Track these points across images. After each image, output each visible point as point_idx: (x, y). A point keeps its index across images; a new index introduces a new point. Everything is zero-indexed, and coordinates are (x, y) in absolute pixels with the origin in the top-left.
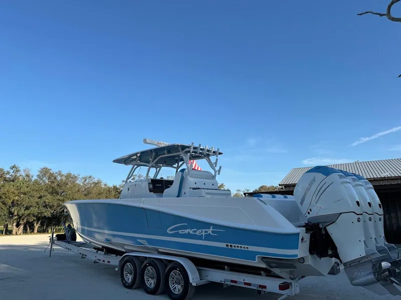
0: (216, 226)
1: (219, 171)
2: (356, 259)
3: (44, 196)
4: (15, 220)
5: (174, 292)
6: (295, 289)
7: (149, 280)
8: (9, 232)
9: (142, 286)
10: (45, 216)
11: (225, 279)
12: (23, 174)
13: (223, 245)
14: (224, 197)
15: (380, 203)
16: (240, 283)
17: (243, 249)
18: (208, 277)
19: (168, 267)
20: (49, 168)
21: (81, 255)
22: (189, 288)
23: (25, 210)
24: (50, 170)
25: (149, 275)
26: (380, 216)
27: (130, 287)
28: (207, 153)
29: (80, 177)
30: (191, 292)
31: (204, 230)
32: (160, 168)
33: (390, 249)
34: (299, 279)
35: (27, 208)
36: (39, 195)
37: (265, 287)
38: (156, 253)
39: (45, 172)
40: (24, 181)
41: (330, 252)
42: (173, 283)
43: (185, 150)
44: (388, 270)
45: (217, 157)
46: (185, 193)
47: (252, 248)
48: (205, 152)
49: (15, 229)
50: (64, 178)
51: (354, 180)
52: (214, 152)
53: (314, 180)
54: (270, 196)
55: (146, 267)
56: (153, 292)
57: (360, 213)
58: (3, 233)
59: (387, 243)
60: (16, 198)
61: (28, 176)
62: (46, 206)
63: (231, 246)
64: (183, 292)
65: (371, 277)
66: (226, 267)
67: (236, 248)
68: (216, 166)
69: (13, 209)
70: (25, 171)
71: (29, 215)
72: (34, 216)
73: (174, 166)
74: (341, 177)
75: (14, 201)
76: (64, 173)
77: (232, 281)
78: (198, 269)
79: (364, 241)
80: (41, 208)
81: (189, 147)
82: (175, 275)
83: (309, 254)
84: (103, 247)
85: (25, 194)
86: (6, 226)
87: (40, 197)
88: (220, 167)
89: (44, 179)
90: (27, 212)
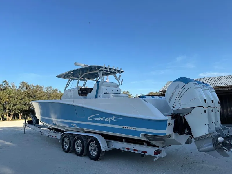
0: (116, 116)
1: (122, 82)
2: (202, 136)
3: (24, 98)
4: (7, 112)
5: (92, 155)
6: (164, 154)
7: (78, 148)
8: (4, 119)
9: (74, 151)
10: (25, 110)
11: (122, 147)
12: (11, 86)
13: (121, 127)
14: (122, 98)
15: (219, 101)
16: (131, 149)
17: (132, 129)
18: (113, 146)
19: (89, 140)
20: (26, 82)
21: (40, 133)
22: (101, 153)
23: (13, 107)
24: (27, 83)
25: (78, 145)
26: (218, 109)
27: (67, 151)
28: (114, 71)
29: (45, 87)
30: (102, 155)
31: (109, 118)
32: (87, 80)
33: (224, 129)
34: (168, 146)
35: (14, 105)
36: (20, 98)
37: (146, 152)
38: (83, 131)
39: (23, 84)
40: (11, 90)
41: (187, 131)
42: (92, 150)
43: (100, 70)
44: (222, 142)
45: (120, 73)
46: (100, 96)
47: (138, 129)
48: (113, 71)
49: (8, 117)
50: (35, 88)
51: (204, 86)
52: (118, 71)
53: (178, 86)
54: (151, 97)
55: (76, 140)
56: (80, 155)
57: (206, 107)
58: (1, 120)
59: (221, 125)
60: (7, 100)
61: (13, 87)
62: (25, 104)
63: (125, 127)
64: (97, 155)
65: (212, 146)
66: (123, 140)
67: (129, 129)
68: (119, 80)
69: (6, 106)
70: (12, 84)
71: (15, 109)
72: (18, 110)
73: (95, 79)
74: (195, 84)
75: (6, 101)
76: (35, 85)
77: (127, 149)
78: (106, 141)
79: (208, 125)
80: (22, 105)
81: (102, 67)
82: (93, 145)
83: (173, 132)
84: (53, 128)
85: (12, 97)
86: (3, 116)
87: (21, 99)
88: (122, 80)
89: (24, 88)
90: (14, 108)
